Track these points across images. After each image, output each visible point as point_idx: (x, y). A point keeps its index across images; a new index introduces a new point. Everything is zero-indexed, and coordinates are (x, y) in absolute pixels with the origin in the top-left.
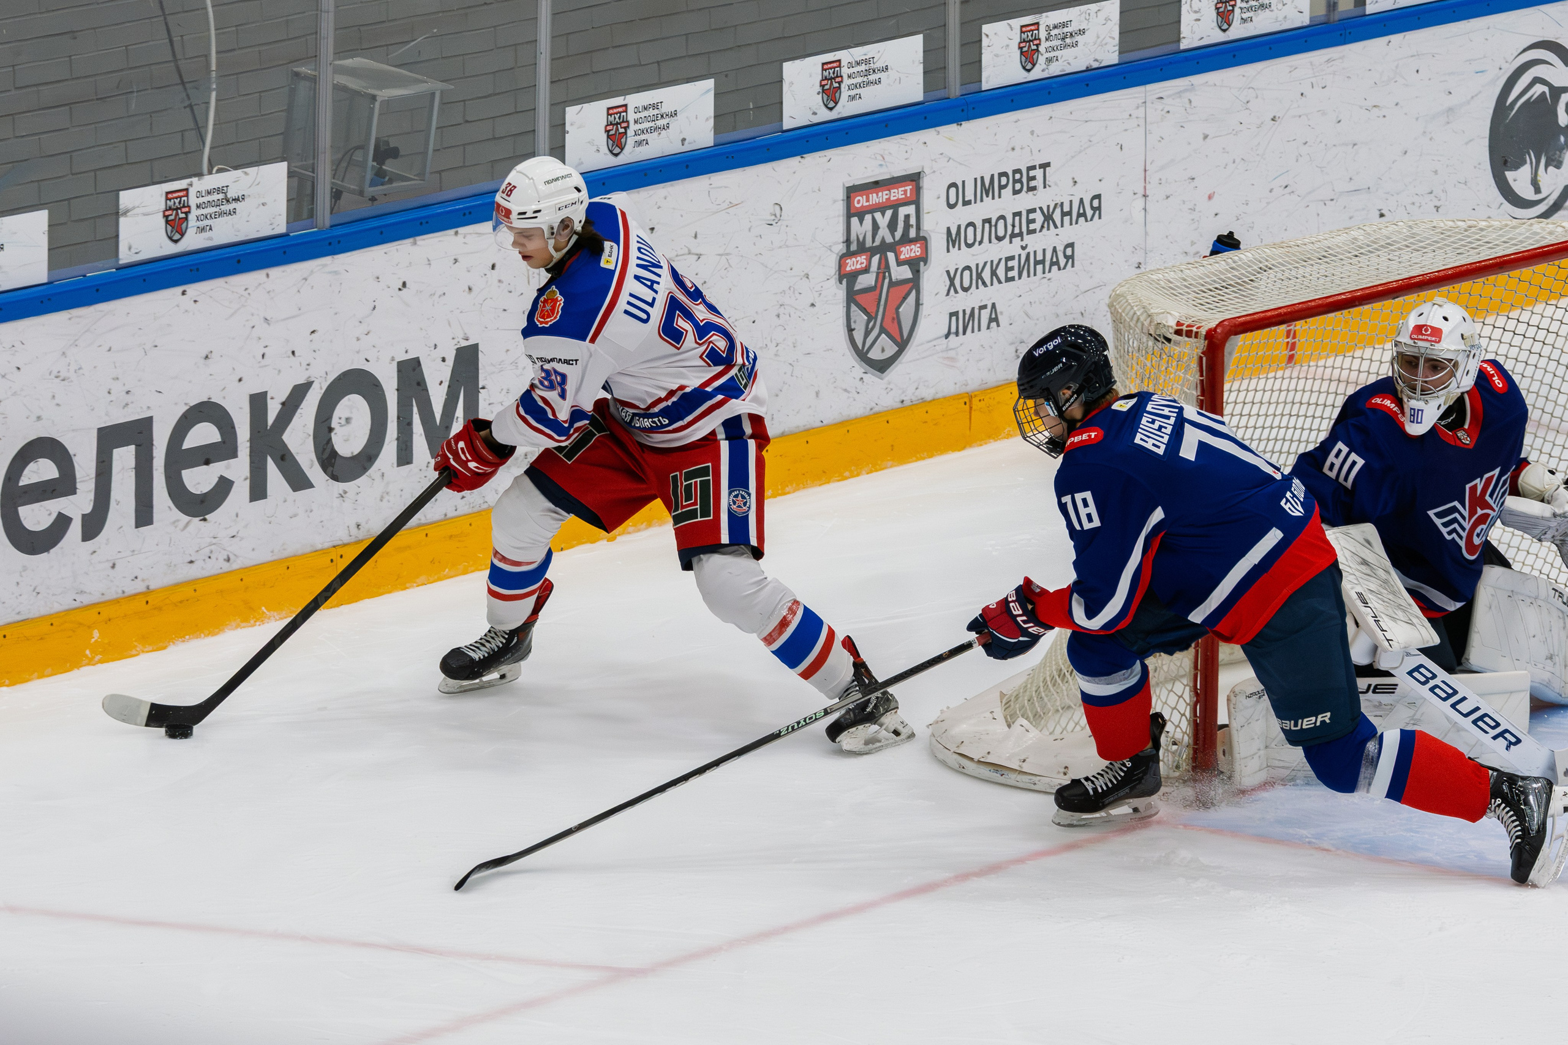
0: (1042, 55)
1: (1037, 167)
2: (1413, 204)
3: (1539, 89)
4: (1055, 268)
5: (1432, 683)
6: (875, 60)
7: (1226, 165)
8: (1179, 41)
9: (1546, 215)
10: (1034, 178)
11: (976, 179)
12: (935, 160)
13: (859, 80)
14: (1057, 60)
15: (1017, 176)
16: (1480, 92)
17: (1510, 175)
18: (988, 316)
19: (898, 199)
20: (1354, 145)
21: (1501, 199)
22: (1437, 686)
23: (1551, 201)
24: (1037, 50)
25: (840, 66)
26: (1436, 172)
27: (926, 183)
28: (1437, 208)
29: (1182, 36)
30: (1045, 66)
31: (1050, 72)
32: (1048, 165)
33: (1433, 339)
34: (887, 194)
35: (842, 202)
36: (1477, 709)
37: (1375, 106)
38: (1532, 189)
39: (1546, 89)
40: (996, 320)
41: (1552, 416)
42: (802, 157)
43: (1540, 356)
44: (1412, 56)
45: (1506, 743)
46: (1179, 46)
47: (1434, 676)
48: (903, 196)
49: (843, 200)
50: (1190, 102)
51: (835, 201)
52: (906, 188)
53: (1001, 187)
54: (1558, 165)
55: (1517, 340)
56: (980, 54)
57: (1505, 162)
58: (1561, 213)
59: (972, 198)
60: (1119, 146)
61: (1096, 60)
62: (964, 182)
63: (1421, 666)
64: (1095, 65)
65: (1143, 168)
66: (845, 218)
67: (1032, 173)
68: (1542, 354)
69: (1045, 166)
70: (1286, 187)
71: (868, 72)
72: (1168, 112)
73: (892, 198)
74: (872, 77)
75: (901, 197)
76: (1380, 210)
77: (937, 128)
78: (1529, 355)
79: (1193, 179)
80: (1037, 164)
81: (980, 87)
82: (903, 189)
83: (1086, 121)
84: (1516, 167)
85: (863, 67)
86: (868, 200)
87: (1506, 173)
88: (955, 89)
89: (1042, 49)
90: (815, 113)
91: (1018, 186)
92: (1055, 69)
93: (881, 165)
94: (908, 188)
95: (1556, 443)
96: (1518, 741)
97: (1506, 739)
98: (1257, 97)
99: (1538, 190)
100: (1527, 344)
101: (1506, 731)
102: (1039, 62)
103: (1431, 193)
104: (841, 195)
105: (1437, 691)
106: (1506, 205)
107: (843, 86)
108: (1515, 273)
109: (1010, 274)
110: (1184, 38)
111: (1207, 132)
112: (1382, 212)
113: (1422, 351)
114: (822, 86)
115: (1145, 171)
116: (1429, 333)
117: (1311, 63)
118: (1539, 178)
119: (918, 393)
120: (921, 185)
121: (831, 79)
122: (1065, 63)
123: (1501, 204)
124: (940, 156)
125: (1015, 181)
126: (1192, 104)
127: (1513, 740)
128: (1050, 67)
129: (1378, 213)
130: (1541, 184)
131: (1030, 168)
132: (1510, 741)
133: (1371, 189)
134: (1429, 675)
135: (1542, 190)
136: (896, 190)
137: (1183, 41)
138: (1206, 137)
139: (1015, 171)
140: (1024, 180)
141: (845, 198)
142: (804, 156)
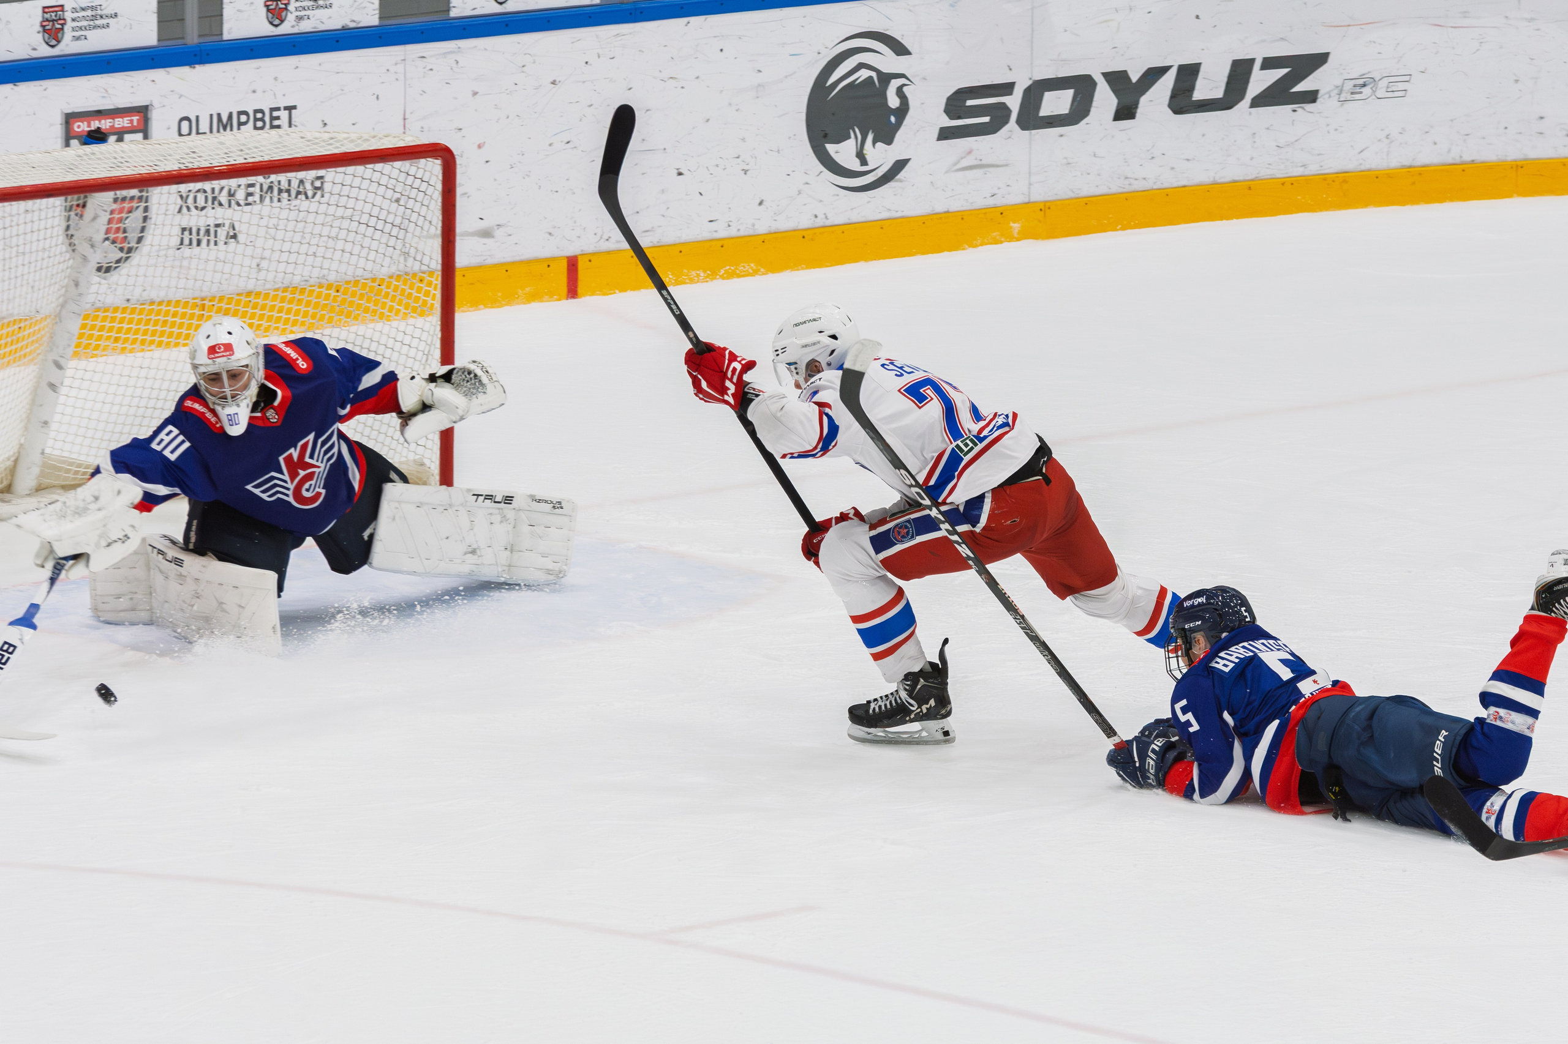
0: (291, 13)
1: (282, 109)
2: (717, 166)
3: (864, 74)
4: (302, 197)
6: (103, 7)
7: (499, 119)
8: (448, 11)
9: (873, 185)
10: (278, 118)
11: (211, 116)
12: (165, 96)
13: (85, 23)
14: (309, 18)
15: (259, 115)
16: (795, 72)
17: (831, 148)
18: (225, 233)
19: (123, 127)
20: (648, 110)
21: (822, 169)
23: (880, 173)
24: (286, 9)
25: (63, 11)
26: (743, 140)
27: (155, 116)
28: (746, 172)
29: (451, 5)
30: (295, 23)
31: (300, 28)
32: (294, 107)
33: (228, 353)
34: (110, 122)
35: (60, 126)
37: (671, 78)
38: (858, 161)
39: (874, 74)
40: (234, 237)
42: (15, 85)
44: (715, 37)
46: (449, 14)
48: (130, 125)
49: (61, 124)
50: (457, 62)
51: (51, 125)
52: (133, 118)
53: (240, 124)
54: (889, 141)
56: (222, 8)
57: (824, 136)
58: (891, 184)
59: (207, 130)
60: (375, 96)
61: (354, 21)
62: (197, 117)
64: (352, 25)
65: (402, 117)
66: (64, 140)
67: (275, 114)
69: (290, 109)
70: (568, 142)
71: (94, 18)
72: (431, 70)
73: (116, 126)
74: (99, 22)
75: (126, 125)
76: (678, 169)
77: (168, 69)
79: (461, 129)
80: (282, 106)
81: (222, 38)
82: (129, 118)
83: (338, 73)
84: (838, 141)
85: (89, 13)
86: (89, 126)
87: (827, 145)
88: (193, 36)
89: (291, 7)
90: (34, 49)
91: (259, 124)
92: (306, 26)
93: (103, 97)
94: (135, 119)
98: (534, 62)
99: (864, 162)
102: (288, 18)
103: (738, 158)
104: (59, 119)
106: (828, 173)
107: (66, 28)
109: (250, 199)
110: (454, 7)
111: (476, 90)
112: (680, 170)
113: (222, 365)
114: (43, 26)
115: (405, 119)
116: (222, 350)
117: (597, 36)
118: (865, 152)
119: (145, 294)
120: (149, 116)
121: (53, 21)
122: (318, 22)
123: (821, 172)
124: (171, 93)
125: (256, 120)
126: (460, 63)
128: (300, 24)
129: (676, 171)
130: (867, 157)
131: (272, 110)
133: (666, 150)
135: (869, 163)
136: (121, 119)
137: (453, 9)
138: (475, 94)
139: (256, 111)
140: (267, 119)
141: (64, 122)
142: (16, 84)
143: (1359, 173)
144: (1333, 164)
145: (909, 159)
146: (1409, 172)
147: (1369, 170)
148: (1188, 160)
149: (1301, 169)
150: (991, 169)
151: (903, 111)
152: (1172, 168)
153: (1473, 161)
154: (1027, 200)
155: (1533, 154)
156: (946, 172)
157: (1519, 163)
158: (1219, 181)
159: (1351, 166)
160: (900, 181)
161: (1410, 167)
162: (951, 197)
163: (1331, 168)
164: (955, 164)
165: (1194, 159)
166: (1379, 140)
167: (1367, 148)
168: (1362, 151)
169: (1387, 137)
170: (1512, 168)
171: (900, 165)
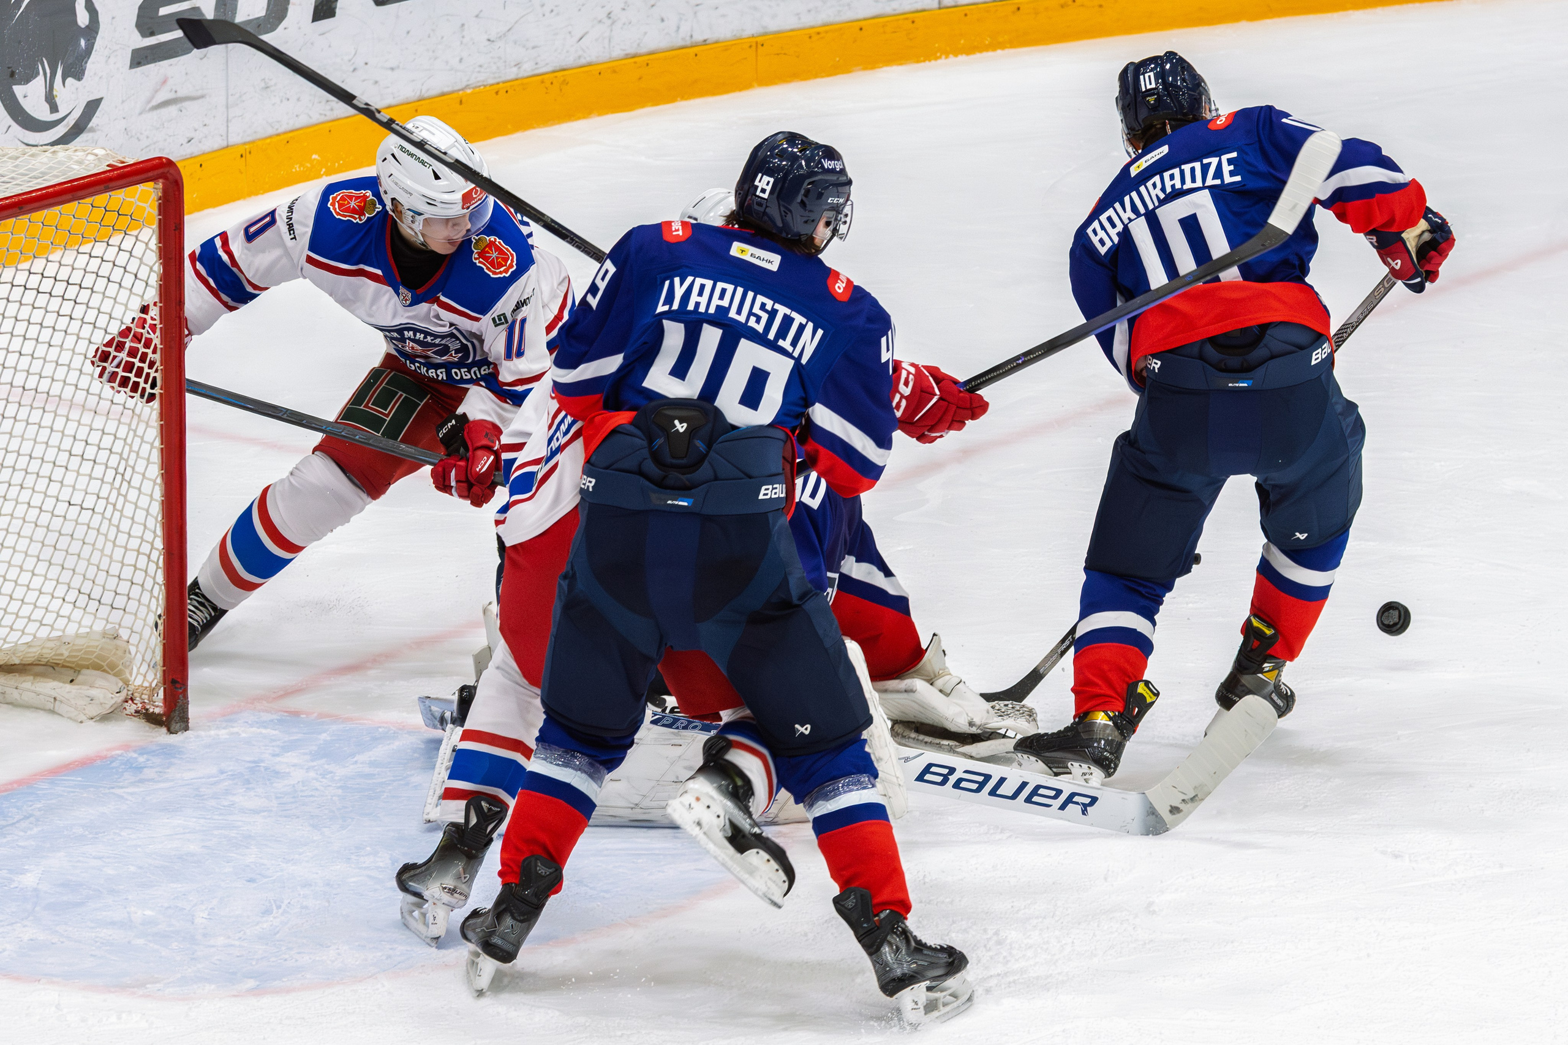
5: (953, 779)
9: (65, 140)
17: (19, 91)
21: (9, 121)
22: (960, 780)
23: (71, 121)
36: (1024, 785)
38: (47, 107)
41: (88, 393)
43: (71, 318)
45: (1079, 808)
47: (952, 770)
54: (79, 75)
55: (42, 300)
57: (12, 74)
58: (84, 136)
63: (930, 765)
68: (73, 317)
78: (57, 318)
84: (27, 80)
87: (14, 87)
95: (94, 426)
96: (1094, 800)
97: (1077, 803)
99: (54, 108)
100: (55, 304)
101: (1073, 795)
105: (963, 784)
106: (16, 127)
108: (39, 216)
118: (55, 93)
123: (10, 127)
127: (1087, 801)
130: (57, 100)
132: (1083, 804)
134: (945, 771)
135: (60, 108)
143: (579, 70)
144: (550, 58)
145: (101, 99)
146: (635, 63)
147: (590, 64)
148: (392, 69)
149: (515, 69)
150: (186, 104)
151: (93, 29)
152: (376, 82)
153: (705, 41)
154: (224, 144)
155: (773, 25)
156: (140, 114)
157: (760, 39)
158: (426, 95)
159: (569, 60)
160: (93, 130)
161: (634, 56)
162: (147, 147)
163: (547, 64)
164: (149, 102)
165: (398, 67)
166: (600, 21)
167: (586, 33)
168: (581, 39)
169: (609, 15)
170: (751, 47)
171: (92, 106)
